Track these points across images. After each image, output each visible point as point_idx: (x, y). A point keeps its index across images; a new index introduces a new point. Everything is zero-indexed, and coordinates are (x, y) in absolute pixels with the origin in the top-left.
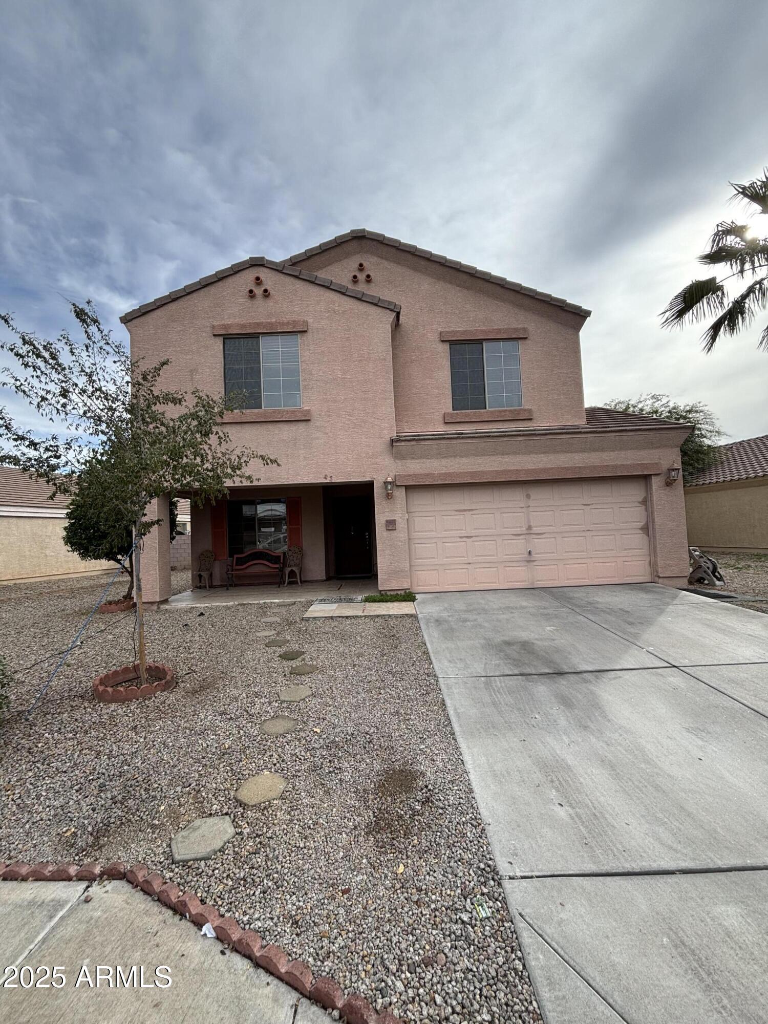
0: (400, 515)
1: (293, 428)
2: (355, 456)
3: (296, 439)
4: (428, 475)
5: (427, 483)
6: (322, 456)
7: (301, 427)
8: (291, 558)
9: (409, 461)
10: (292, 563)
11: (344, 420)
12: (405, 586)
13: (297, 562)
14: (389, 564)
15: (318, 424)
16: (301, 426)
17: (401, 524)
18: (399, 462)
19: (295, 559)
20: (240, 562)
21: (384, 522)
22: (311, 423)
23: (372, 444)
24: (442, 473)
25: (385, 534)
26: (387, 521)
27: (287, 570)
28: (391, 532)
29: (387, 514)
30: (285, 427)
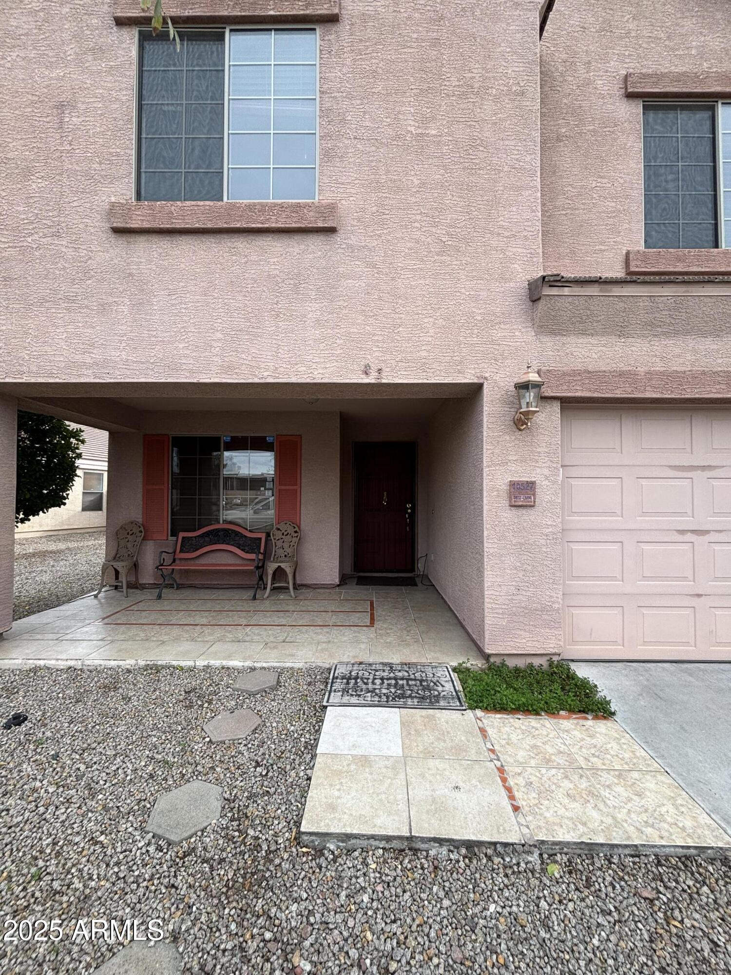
0: (546, 472)
1: (295, 247)
2: (441, 322)
3: (299, 274)
4: (621, 374)
5: (619, 394)
6: (360, 319)
7: (314, 245)
8: (279, 544)
9: (572, 339)
10: (280, 552)
11: (417, 234)
12: (550, 647)
13: (289, 550)
14: (512, 590)
15: (353, 241)
16: (314, 243)
17: (545, 495)
18: (548, 341)
19: (286, 545)
20: (188, 545)
21: (506, 487)
22: (338, 238)
23: (484, 294)
24: (657, 373)
25: (508, 515)
26: (512, 484)
27: (272, 567)
28: (524, 511)
29: (513, 467)
30: (276, 246)
